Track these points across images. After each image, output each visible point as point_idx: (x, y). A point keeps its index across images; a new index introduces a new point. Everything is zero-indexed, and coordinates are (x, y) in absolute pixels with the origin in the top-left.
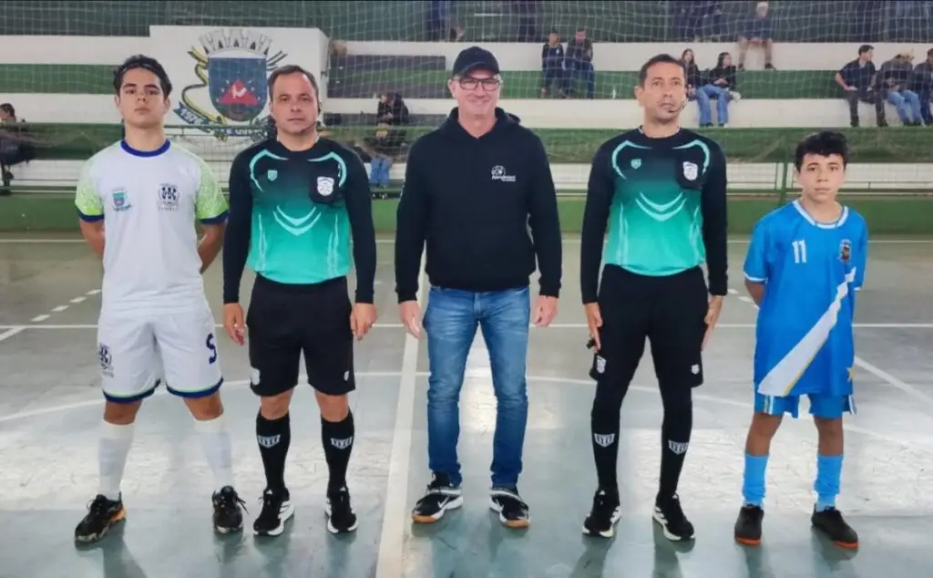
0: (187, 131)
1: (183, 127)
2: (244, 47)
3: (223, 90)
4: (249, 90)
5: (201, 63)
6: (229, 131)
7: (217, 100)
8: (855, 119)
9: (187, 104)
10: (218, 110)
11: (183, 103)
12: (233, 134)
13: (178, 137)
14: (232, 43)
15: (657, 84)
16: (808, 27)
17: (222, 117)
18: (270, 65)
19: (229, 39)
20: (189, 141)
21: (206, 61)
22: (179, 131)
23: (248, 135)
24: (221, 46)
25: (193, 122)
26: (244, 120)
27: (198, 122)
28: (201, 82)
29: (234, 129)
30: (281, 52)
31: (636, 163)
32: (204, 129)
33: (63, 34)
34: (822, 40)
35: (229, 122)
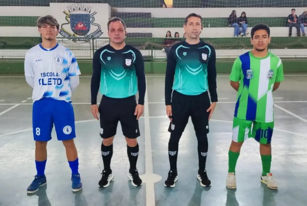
0: (64, 39)
1: (62, 38)
2: (82, 10)
3: (75, 25)
4: (84, 25)
5: (68, 16)
6: (77, 39)
7: (73, 28)
8: (290, 34)
9: (63, 30)
10: (74, 32)
11: (61, 29)
12: (79, 40)
13: (61, 42)
14: (78, 9)
15: (191, 25)
16: (276, 2)
17: (75, 34)
18: (91, 16)
19: (77, 7)
20: (65, 42)
21: (69, 15)
22: (61, 39)
23: (84, 40)
24: (74, 10)
25: (65, 36)
26: (82, 35)
27: (67, 36)
28: (68, 22)
29: (79, 38)
30: (95, 12)
31: (185, 54)
32: (69, 38)
33: (19, 6)
34: (280, 7)
35: (78, 36)
